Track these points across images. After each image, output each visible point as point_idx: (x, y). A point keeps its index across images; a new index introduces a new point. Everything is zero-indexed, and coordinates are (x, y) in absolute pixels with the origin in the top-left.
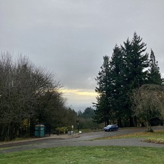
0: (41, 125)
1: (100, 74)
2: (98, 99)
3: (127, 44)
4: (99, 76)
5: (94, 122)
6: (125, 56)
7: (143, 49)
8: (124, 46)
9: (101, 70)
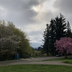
0: (18, 54)
5: (42, 53)
6: (56, 24)
9: (45, 30)
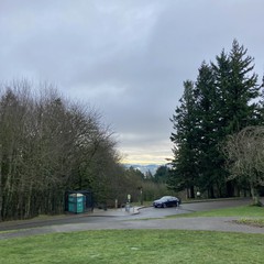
0: (79, 195)
1: (178, 111)
2: (176, 153)
3: (221, 61)
4: (176, 115)
6: (218, 79)
7: (249, 67)
8: (216, 63)
9: (180, 105)
